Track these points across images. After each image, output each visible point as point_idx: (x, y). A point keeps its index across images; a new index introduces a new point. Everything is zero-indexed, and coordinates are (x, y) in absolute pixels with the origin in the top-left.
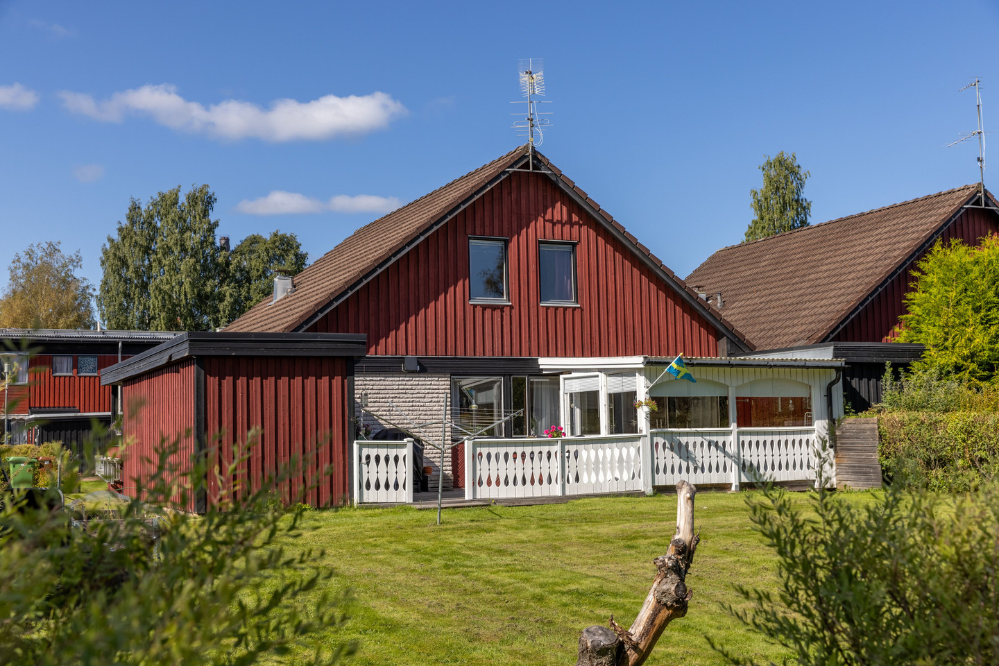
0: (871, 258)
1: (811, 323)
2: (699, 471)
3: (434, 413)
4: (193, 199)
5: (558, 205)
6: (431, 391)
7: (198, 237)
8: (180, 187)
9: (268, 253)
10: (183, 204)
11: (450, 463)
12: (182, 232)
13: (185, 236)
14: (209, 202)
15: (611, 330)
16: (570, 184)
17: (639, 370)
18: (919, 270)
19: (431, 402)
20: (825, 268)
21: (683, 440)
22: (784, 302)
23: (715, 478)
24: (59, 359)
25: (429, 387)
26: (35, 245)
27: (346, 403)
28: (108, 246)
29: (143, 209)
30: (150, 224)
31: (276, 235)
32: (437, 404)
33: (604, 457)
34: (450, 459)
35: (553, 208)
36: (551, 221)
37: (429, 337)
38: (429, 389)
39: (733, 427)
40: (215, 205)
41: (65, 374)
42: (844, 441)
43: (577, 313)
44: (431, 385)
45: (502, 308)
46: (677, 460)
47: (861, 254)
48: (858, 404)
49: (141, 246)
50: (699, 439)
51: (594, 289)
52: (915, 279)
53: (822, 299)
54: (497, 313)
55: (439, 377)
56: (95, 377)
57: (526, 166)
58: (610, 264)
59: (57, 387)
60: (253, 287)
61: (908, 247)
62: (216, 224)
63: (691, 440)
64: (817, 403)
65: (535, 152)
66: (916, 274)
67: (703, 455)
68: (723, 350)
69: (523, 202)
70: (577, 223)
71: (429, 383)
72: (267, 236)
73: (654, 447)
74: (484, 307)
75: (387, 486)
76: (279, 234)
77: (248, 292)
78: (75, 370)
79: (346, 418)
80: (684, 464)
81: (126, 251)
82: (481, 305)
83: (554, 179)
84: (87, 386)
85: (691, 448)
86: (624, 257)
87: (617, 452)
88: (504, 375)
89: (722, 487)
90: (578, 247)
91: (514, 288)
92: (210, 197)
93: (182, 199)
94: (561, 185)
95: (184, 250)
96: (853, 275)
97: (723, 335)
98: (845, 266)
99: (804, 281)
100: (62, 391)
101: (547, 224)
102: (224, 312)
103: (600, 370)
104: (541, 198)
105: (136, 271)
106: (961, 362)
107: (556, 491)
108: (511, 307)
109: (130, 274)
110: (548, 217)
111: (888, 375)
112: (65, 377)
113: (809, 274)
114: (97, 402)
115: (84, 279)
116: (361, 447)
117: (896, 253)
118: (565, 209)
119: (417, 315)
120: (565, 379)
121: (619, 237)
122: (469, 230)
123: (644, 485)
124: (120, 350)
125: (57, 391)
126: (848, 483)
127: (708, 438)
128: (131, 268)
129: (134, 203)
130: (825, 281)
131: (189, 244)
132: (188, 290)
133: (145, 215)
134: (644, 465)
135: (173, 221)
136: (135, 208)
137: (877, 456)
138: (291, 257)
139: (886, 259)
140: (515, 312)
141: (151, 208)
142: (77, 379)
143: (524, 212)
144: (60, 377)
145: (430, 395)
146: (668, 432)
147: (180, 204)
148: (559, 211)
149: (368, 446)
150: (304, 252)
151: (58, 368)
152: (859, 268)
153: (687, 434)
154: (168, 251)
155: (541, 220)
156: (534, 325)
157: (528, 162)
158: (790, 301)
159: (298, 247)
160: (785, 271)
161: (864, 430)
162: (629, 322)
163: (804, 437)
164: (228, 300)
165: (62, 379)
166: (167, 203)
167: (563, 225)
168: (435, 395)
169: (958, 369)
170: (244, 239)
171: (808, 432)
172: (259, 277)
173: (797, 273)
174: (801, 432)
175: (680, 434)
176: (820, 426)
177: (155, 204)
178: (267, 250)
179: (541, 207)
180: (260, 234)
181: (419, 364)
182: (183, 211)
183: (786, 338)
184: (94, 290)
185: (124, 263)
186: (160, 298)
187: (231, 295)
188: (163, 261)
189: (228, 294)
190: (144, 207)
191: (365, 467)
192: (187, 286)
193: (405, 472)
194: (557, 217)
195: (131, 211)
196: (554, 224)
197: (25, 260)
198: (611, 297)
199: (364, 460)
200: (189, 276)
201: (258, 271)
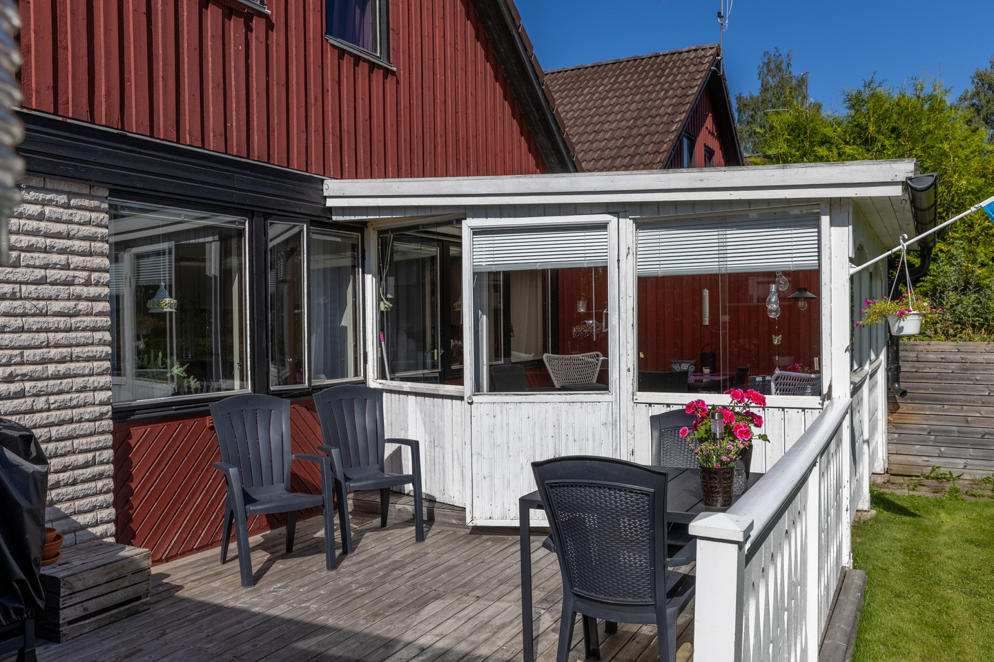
3: (52, 321)
6: (40, 241)
11: (110, 497)
19: (42, 281)
25: (33, 224)
32: (64, 291)
34: (110, 483)
38: (36, 233)
43: (390, 85)
44: (41, 217)
45: (247, 16)
51: (415, 40)
54: (237, 29)
55: (71, 195)
71: (35, 209)
88: (251, 214)
103: (618, 210)
108: (269, 23)
117: (665, 110)
120: (477, 232)
140: (278, 40)
145: (40, 258)
156: (316, 90)
168: (55, 258)
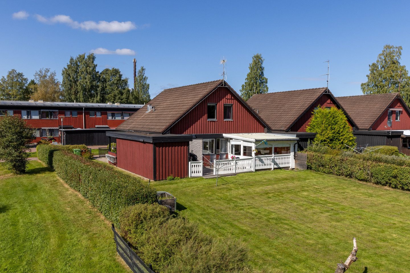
0: (299, 105)
1: (285, 123)
2: (265, 165)
4: (89, 57)
5: (229, 94)
7: (91, 69)
8: (85, 53)
9: (111, 74)
10: (86, 59)
12: (86, 67)
13: (87, 68)
14: (94, 58)
15: (240, 126)
16: (232, 90)
17: (253, 142)
18: (314, 112)
19: (198, 146)
20: (286, 106)
21: (262, 158)
22: (276, 115)
23: (268, 167)
24: (66, 112)
25: (198, 142)
26: (42, 69)
27: (187, 152)
28: (64, 70)
29: (74, 60)
30: (76, 64)
31: (113, 69)
33: (245, 163)
35: (228, 95)
36: (227, 99)
37: (198, 129)
39: (273, 155)
40: (95, 59)
41: (68, 116)
42: (297, 158)
43: (232, 122)
45: (215, 121)
46: (260, 163)
47: (296, 103)
48: (301, 149)
49: (75, 71)
50: (265, 158)
51: (236, 116)
52: (313, 114)
53: (287, 116)
54: (214, 123)
55: (200, 139)
56: (77, 117)
57: (222, 85)
58: (240, 109)
59: (66, 120)
60: (107, 84)
61: (309, 104)
62: (96, 66)
63: (264, 158)
64: (292, 148)
65: (225, 81)
66: (313, 113)
67: (266, 162)
68: (266, 131)
69: (221, 94)
70: (233, 99)
72: (111, 69)
73: (256, 160)
74: (211, 121)
75: (197, 172)
76: (114, 68)
77: (106, 85)
78: (71, 115)
79: (187, 156)
80: (262, 164)
81: (70, 72)
82: (210, 121)
83: (229, 88)
84: (75, 120)
85: (263, 160)
86: (244, 108)
87: (247, 162)
88: (215, 138)
89: (270, 169)
90: (233, 105)
91: (218, 116)
92: (94, 57)
93: (86, 57)
94: (230, 90)
95: (87, 72)
96: (294, 110)
97: (266, 127)
98: (292, 107)
99: (281, 109)
100: (68, 121)
101: (226, 99)
102: (99, 91)
103: (242, 140)
104: (225, 93)
105: (73, 78)
106: (326, 139)
107: (234, 172)
108: (217, 121)
109: (71, 79)
110: (226, 98)
111: (309, 141)
112: (68, 117)
113: (282, 107)
114: (78, 124)
115: (57, 79)
116: (191, 163)
117: (306, 105)
118: (230, 95)
119: (195, 124)
120: (231, 141)
121: (243, 103)
122: (208, 102)
123: (253, 169)
124: (83, 110)
125: (66, 121)
126: (298, 167)
127: (267, 158)
128: (72, 77)
129: (71, 58)
130: (287, 110)
131: (88, 71)
132: (89, 84)
133: (75, 61)
134: (253, 165)
135: (84, 64)
136: (72, 59)
137: (306, 162)
138: (118, 75)
139: (303, 106)
140: (218, 122)
141: (77, 59)
142: (72, 118)
143: (221, 97)
144: (67, 117)
145: (198, 144)
146: (259, 157)
147: (85, 58)
148: (229, 96)
149: (193, 163)
150: (121, 74)
151: (66, 115)
152: (296, 108)
153: (263, 157)
154: (82, 72)
155: (225, 98)
156: (222, 126)
157: (223, 84)
158: (278, 115)
159: (120, 72)
160: (275, 105)
161: (303, 156)
162: (244, 124)
163: (288, 156)
164: (100, 87)
165: (68, 118)
166: (81, 58)
167: (230, 100)
169: (325, 141)
170: (104, 69)
171: (289, 155)
172: (108, 81)
173: (279, 106)
174: (288, 155)
175: (262, 157)
176: (292, 154)
177: (78, 58)
178: (111, 73)
179: (225, 95)
180: (109, 68)
181: (195, 136)
182: (86, 61)
183: (278, 126)
184: (60, 83)
185: (69, 75)
186: (81, 86)
187: (101, 86)
188: (81, 75)
189: (100, 86)
190: (74, 59)
191: (192, 168)
192: (88, 83)
193: (201, 169)
194: (228, 98)
195: (71, 60)
196: (228, 99)
197: (39, 73)
198: (240, 118)
199: (192, 166)
200: (89, 80)
201: (108, 79)
